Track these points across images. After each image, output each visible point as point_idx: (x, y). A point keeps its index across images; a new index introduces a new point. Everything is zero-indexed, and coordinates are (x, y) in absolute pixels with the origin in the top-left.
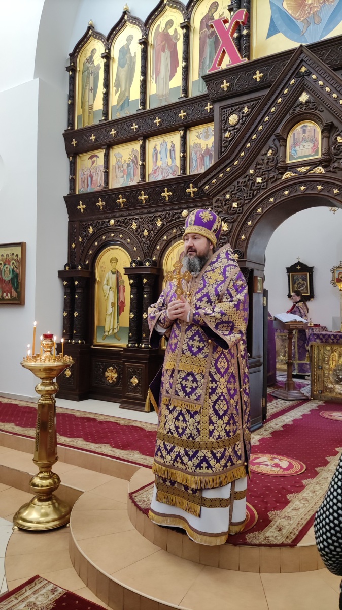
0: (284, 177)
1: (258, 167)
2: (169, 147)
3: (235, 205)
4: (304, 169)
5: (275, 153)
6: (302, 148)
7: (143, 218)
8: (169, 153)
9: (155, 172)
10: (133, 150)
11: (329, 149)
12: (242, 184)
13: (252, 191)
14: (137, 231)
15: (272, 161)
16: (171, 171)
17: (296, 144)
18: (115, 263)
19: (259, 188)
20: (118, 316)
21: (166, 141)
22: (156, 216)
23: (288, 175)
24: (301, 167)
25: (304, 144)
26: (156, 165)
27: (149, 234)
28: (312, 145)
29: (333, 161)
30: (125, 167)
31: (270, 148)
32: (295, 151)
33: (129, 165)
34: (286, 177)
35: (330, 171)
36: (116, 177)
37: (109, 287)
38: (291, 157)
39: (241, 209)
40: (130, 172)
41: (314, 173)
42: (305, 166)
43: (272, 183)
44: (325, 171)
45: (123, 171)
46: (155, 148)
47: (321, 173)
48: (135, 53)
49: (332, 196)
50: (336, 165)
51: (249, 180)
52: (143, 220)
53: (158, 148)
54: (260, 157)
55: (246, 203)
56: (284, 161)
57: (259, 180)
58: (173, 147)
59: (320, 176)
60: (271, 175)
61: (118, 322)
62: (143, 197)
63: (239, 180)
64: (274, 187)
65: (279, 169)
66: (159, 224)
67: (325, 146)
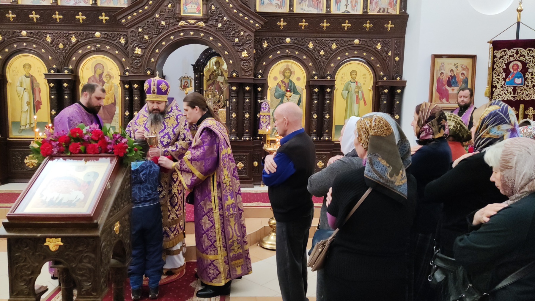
0: (180, 24)
1: (162, 14)
3: (146, 37)
4: (192, 21)
5: (173, 7)
6: (190, 7)
7: (58, 34)
11: (207, 12)
12: (151, 24)
13: (158, 29)
14: (52, 43)
15: (172, 12)
17: (186, 4)
18: (28, 68)
19: (163, 28)
20: (34, 113)
22: (70, 33)
23: (182, 23)
24: (191, 19)
25: (192, 5)
27: (64, 47)
28: (196, 7)
29: (209, 20)
31: (170, 3)
32: (187, 8)
34: (181, 24)
35: (208, 26)
37: (23, 89)
38: (184, 12)
39: (150, 40)
41: (199, 25)
42: (193, 19)
43: (172, 26)
44: (205, 25)
47: (203, 26)
49: (209, 41)
50: (211, 22)
51: (155, 21)
52: (58, 35)
54: (162, 7)
55: (154, 37)
56: (180, 14)
57: (163, 23)
59: (201, 27)
60: (171, 21)
62: (57, 16)
63: (148, 20)
64: (174, 30)
65: (176, 18)
66: (74, 40)
67: (205, 10)
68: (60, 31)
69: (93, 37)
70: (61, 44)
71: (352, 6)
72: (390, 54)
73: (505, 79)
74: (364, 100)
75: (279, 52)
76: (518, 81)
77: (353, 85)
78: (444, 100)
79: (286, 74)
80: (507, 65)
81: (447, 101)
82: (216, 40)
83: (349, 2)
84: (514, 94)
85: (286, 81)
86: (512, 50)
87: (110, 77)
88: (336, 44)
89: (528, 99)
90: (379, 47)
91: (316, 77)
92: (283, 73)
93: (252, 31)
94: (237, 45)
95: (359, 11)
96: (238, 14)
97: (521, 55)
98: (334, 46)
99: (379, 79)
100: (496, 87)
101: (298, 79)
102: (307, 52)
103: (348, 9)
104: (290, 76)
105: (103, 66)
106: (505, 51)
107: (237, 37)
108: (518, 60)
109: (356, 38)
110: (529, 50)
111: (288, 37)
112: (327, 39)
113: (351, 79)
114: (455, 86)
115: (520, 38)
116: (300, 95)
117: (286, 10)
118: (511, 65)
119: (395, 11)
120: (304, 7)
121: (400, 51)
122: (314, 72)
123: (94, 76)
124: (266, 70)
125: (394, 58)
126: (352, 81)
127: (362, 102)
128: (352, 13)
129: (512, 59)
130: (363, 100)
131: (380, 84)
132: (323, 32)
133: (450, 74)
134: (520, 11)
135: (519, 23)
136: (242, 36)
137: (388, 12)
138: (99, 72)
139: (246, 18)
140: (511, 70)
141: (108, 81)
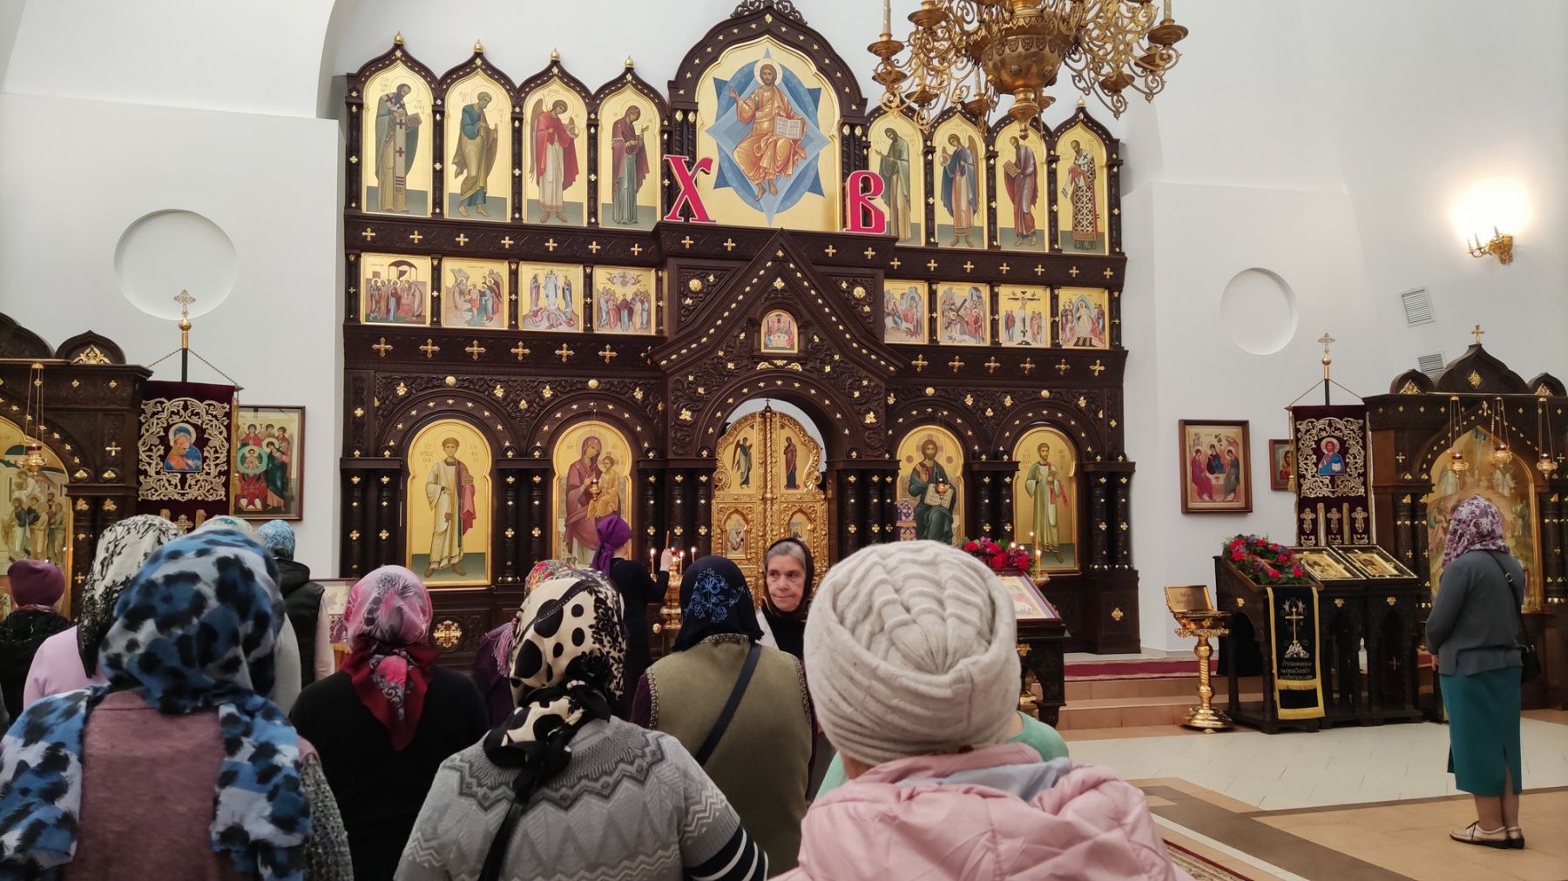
0: (759, 367)
1: (730, 349)
2: (561, 283)
3: (701, 390)
4: (780, 363)
5: (748, 338)
6: (776, 339)
7: (517, 382)
8: (560, 292)
9: (535, 314)
10: (491, 273)
11: (806, 346)
12: (710, 367)
13: (722, 377)
14: (505, 399)
15: (746, 346)
16: (564, 318)
17: (769, 332)
18: (452, 447)
19: (730, 374)
20: (460, 535)
21: (555, 272)
22: (542, 382)
23: (763, 365)
25: (779, 334)
26: (537, 305)
27: (529, 408)
28: (787, 338)
29: (809, 360)
30: (475, 295)
31: (743, 331)
32: (771, 340)
33: (482, 294)
34: (761, 368)
35: (807, 370)
36: (456, 307)
37: (439, 488)
38: (766, 346)
39: (708, 396)
40: (486, 306)
41: (791, 368)
43: (746, 371)
44: (803, 369)
45: (470, 301)
46: (535, 278)
47: (798, 370)
48: (496, 125)
49: (809, 396)
50: (812, 364)
51: (718, 362)
52: (518, 385)
53: (541, 280)
54: (731, 339)
55: (713, 390)
56: (760, 349)
57: (731, 366)
58: (569, 285)
59: (796, 372)
60: (744, 362)
61: (460, 546)
62: (520, 351)
63: (705, 360)
64: (749, 377)
65: (753, 357)
66: (547, 393)
67: (802, 343)
68: (523, 378)
69: (584, 389)
70: (523, 402)
71: (1034, 334)
72: (1101, 416)
73: (1316, 465)
74: (1064, 497)
75: (914, 413)
76: (1337, 467)
77: (1044, 470)
78: (1205, 497)
79: (929, 452)
80: (1318, 442)
81: (1211, 497)
82: (823, 393)
83: (1028, 328)
84: (1333, 487)
85: (928, 463)
86: (1322, 421)
87: (613, 462)
88: (1012, 399)
89: (1353, 495)
90: (1082, 402)
91: (984, 457)
92: (924, 449)
93: (881, 378)
94: (858, 402)
95: (1044, 342)
96: (859, 349)
97: (1336, 429)
98: (1008, 401)
99: (1087, 460)
100: (1304, 476)
101: (949, 460)
102: (963, 411)
103: (1025, 339)
104: (935, 454)
105: (599, 441)
106: (1312, 422)
107: (856, 390)
108: (1333, 436)
109: (1045, 388)
110: (1347, 421)
111: (930, 386)
112: (996, 389)
113: (1039, 459)
114: (1220, 473)
115: (1332, 403)
116: (954, 489)
117: (922, 339)
118: (1323, 443)
119: (1102, 344)
120: (954, 335)
121: (1117, 411)
122: (976, 448)
123: (581, 461)
124: (892, 445)
125: (1109, 422)
126: (1042, 462)
127: (1060, 500)
128: (1034, 345)
129: (1324, 434)
130: (1061, 498)
131: (1090, 468)
132: (990, 376)
133: (1210, 452)
134: (1327, 363)
135: (1327, 381)
136: (866, 387)
137: (1091, 345)
138: (591, 452)
139: (873, 357)
140: (1325, 451)
141: (608, 470)
